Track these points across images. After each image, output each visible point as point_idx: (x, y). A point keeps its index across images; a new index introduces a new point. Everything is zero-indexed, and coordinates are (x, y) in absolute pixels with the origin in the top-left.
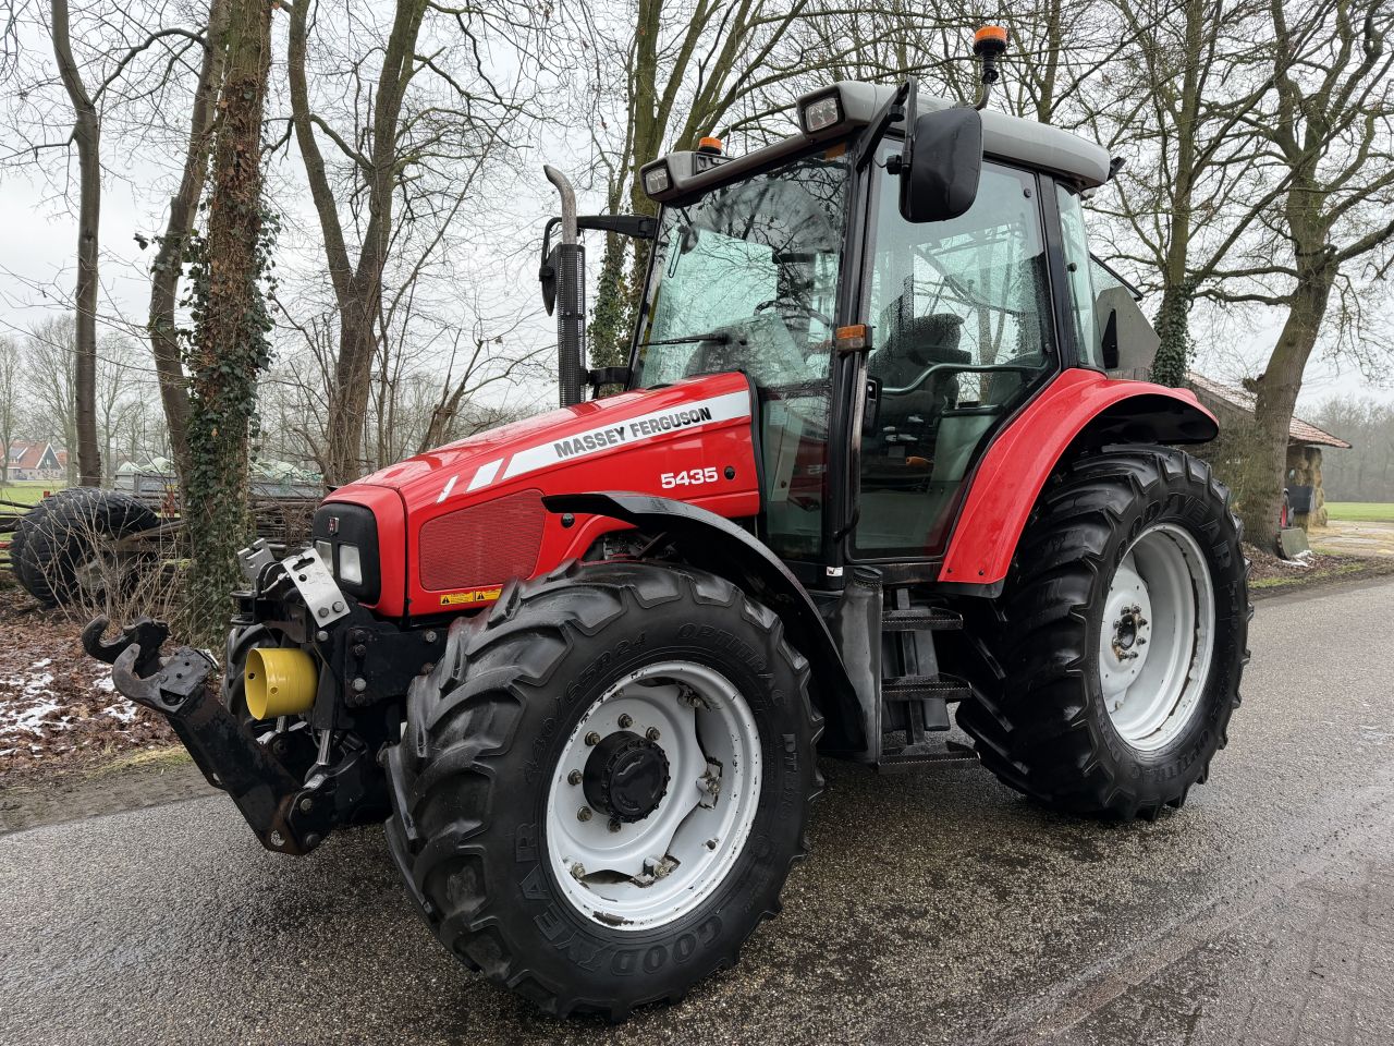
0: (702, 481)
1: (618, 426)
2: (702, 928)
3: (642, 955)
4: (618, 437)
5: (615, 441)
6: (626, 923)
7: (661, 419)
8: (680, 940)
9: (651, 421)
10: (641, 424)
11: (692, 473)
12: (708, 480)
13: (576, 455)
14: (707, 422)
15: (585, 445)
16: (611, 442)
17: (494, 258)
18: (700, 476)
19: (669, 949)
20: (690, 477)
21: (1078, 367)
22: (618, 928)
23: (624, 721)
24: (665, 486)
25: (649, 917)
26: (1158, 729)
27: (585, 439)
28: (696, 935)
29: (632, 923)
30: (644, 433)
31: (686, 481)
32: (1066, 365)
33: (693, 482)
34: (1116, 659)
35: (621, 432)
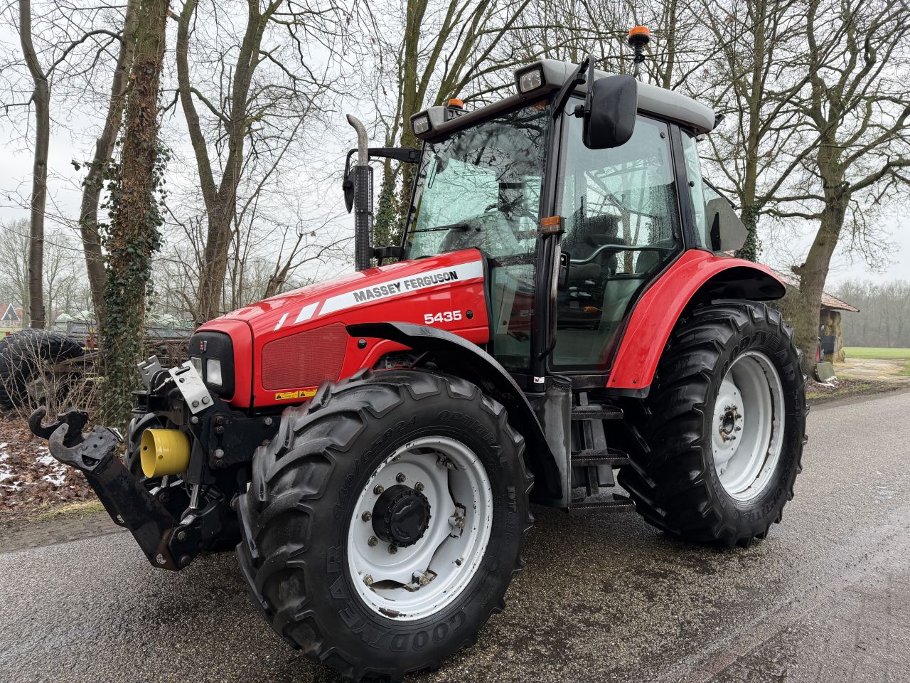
0: (451, 320)
1: (396, 282)
2: (452, 619)
3: (411, 638)
4: (396, 289)
5: (394, 292)
6: (401, 615)
7: (425, 278)
8: (438, 626)
9: (418, 279)
10: (411, 281)
11: (445, 314)
12: (455, 319)
13: (368, 300)
14: (455, 280)
15: (374, 294)
16: (391, 292)
17: (310, 182)
18: (450, 316)
19: (430, 634)
20: (443, 317)
21: (696, 248)
22: (395, 619)
23: (400, 478)
24: (427, 322)
25: (416, 612)
26: (749, 487)
27: (374, 290)
28: (448, 624)
29: (405, 615)
30: (414, 287)
31: (441, 319)
32: (688, 247)
33: (446, 320)
34: (722, 440)
35: (398, 286)
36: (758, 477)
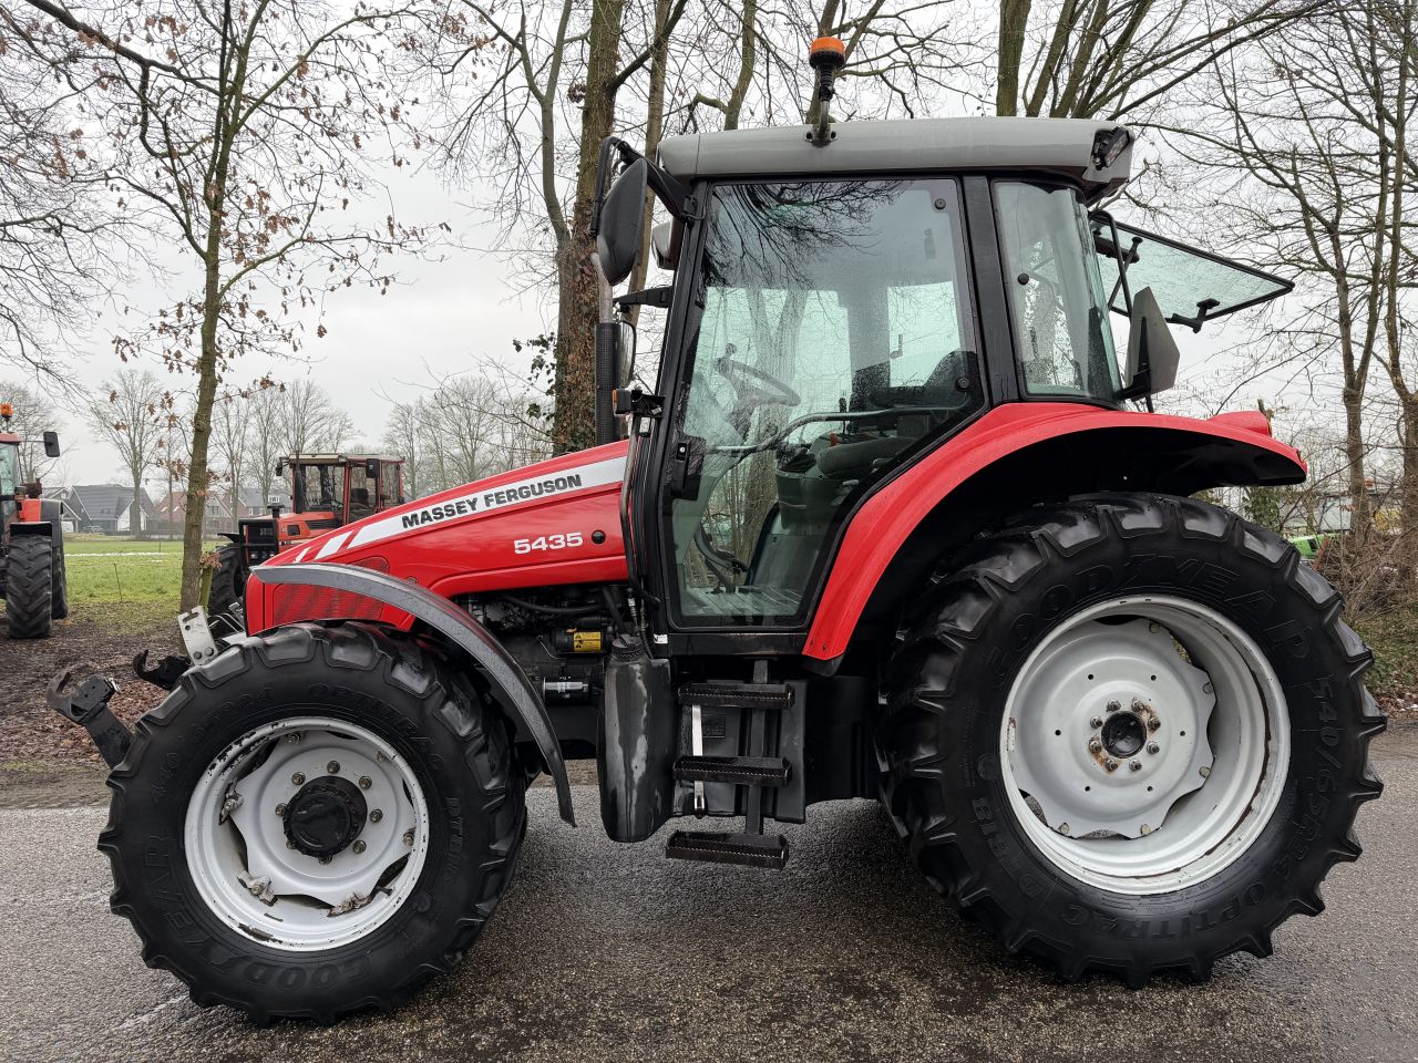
0: (563, 545)
1: (470, 497)
2: (349, 963)
3: (280, 971)
4: (468, 507)
5: (466, 511)
6: (274, 941)
7: (521, 489)
8: (324, 967)
9: (508, 492)
10: (497, 495)
11: (551, 539)
12: (570, 545)
13: (421, 525)
14: (575, 488)
15: (432, 516)
16: (460, 512)
18: (562, 541)
19: (309, 974)
20: (548, 542)
21: (1021, 400)
22: (264, 943)
24: (518, 552)
25: (300, 941)
27: (434, 510)
28: (341, 969)
29: (281, 942)
30: (498, 502)
31: (544, 547)
32: (996, 399)
33: (552, 546)
34: (1101, 769)
35: (473, 504)
36: (1208, 853)
